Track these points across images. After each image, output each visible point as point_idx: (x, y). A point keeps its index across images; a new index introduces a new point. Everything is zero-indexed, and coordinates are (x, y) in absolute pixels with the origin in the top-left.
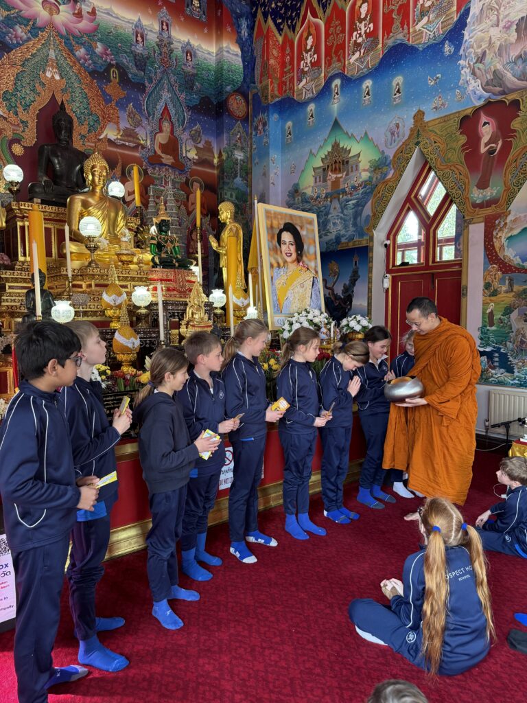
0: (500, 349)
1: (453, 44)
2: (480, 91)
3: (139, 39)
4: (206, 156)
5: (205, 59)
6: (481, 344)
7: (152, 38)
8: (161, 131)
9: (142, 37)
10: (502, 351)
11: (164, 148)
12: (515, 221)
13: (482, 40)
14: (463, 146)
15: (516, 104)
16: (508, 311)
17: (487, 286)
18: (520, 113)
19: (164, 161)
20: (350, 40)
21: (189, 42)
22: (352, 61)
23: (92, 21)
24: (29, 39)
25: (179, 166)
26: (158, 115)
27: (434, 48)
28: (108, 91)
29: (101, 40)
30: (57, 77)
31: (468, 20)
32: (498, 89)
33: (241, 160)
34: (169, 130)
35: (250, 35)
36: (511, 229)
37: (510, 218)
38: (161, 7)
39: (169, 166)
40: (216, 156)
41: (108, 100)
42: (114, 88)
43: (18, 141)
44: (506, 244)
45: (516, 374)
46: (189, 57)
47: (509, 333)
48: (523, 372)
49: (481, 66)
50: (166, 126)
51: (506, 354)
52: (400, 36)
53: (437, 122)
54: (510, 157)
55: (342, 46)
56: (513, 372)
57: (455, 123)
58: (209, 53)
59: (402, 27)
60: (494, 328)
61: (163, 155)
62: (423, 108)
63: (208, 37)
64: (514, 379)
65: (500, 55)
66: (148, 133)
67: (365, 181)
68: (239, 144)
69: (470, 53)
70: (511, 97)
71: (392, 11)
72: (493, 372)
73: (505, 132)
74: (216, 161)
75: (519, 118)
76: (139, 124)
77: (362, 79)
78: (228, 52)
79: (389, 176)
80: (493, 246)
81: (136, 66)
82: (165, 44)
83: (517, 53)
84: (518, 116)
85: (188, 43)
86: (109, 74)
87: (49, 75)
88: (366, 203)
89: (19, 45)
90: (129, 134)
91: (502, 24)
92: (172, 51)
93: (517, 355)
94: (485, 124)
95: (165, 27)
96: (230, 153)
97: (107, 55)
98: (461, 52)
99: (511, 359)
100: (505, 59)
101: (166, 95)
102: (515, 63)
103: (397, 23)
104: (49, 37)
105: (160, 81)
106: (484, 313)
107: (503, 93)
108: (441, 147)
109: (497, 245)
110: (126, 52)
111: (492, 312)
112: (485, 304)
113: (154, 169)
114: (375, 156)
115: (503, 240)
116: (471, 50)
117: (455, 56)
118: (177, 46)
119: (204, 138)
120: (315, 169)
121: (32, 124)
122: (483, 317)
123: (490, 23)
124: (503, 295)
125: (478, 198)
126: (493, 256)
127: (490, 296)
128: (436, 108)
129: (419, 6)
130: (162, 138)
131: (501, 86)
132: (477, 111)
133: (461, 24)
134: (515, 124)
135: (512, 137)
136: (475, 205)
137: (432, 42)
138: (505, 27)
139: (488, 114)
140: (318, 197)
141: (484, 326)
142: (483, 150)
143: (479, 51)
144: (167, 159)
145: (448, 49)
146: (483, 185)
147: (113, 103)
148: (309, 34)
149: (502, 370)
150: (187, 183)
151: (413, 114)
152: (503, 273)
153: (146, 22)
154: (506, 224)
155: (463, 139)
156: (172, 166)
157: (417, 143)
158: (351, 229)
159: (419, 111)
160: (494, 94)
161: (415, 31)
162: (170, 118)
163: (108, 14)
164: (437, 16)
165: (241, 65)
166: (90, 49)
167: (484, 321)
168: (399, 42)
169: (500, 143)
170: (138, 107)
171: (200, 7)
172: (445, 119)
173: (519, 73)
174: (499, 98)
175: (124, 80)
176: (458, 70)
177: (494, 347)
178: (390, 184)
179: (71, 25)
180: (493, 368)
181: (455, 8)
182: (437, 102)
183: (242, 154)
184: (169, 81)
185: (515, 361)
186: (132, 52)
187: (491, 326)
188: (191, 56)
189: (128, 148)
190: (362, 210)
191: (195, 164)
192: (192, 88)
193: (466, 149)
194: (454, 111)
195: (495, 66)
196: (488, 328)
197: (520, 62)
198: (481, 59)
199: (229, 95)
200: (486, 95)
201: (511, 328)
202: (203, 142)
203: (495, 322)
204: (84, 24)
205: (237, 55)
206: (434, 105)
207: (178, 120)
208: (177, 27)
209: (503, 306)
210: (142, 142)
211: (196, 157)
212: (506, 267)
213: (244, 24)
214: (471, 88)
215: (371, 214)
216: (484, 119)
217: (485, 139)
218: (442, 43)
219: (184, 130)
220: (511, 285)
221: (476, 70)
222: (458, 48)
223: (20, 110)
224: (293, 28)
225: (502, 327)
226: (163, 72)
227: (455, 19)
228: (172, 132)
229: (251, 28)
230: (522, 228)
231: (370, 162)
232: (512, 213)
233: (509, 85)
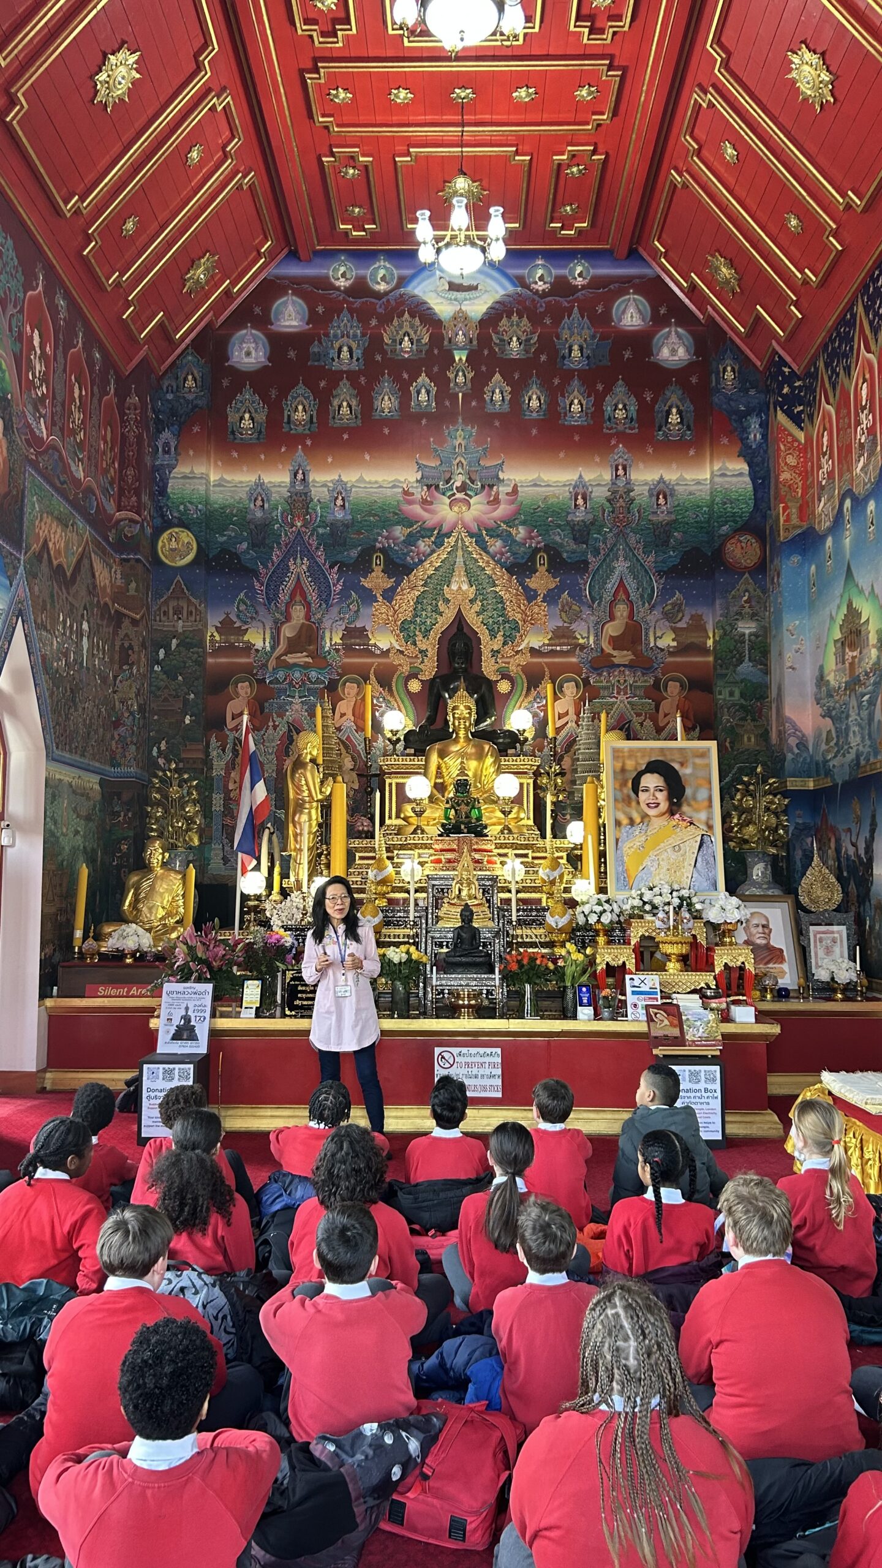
3: (580, 501)
4: (693, 638)
5: (690, 494)
7: (600, 494)
8: (612, 618)
9: (584, 499)
11: (617, 643)
19: (616, 661)
21: (661, 478)
22: (858, 469)
23: (512, 502)
24: (433, 552)
25: (642, 663)
26: (608, 597)
28: (532, 586)
29: (523, 523)
30: (465, 587)
33: (751, 634)
34: (625, 614)
35: (765, 436)
38: (616, 446)
39: (624, 666)
40: (711, 635)
41: (530, 595)
42: (541, 581)
43: (413, 675)
46: (661, 501)
50: (621, 610)
58: (698, 483)
61: (615, 653)
63: (698, 460)
66: (591, 625)
67: (875, 664)
68: (747, 610)
74: (710, 643)
76: (577, 617)
78: (723, 475)
81: (575, 539)
82: (621, 496)
85: (661, 480)
86: (534, 563)
87: (454, 587)
89: (421, 562)
90: (561, 635)
92: (632, 500)
95: (621, 472)
96: (728, 628)
97: (531, 538)
101: (621, 566)
104: (457, 541)
105: (611, 550)
110: (559, 526)
113: (600, 675)
118: (641, 493)
119: (688, 612)
121: (432, 652)
130: (613, 629)
140: (839, 688)
144: (622, 657)
147: (540, 599)
148: (824, 429)
150: (656, 685)
153: (589, 476)
156: (631, 666)
162: (628, 596)
163: (535, 485)
165: (750, 487)
166: (508, 538)
170: (577, 595)
171: (681, 422)
175: (557, 565)
179: (485, 518)
183: (753, 625)
184: (627, 545)
186: (568, 523)
188: (665, 497)
189: (562, 653)
190: (874, 712)
191: (671, 654)
192: (666, 543)
199: (727, 537)
202: (686, 619)
204: (503, 510)
205: (741, 474)
207: (642, 596)
208: (641, 465)
210: (581, 641)
211: (675, 644)
213: (754, 424)
219: (652, 608)
223: (419, 638)
224: (811, 420)
226: (617, 535)
228: (631, 615)
229: (764, 425)
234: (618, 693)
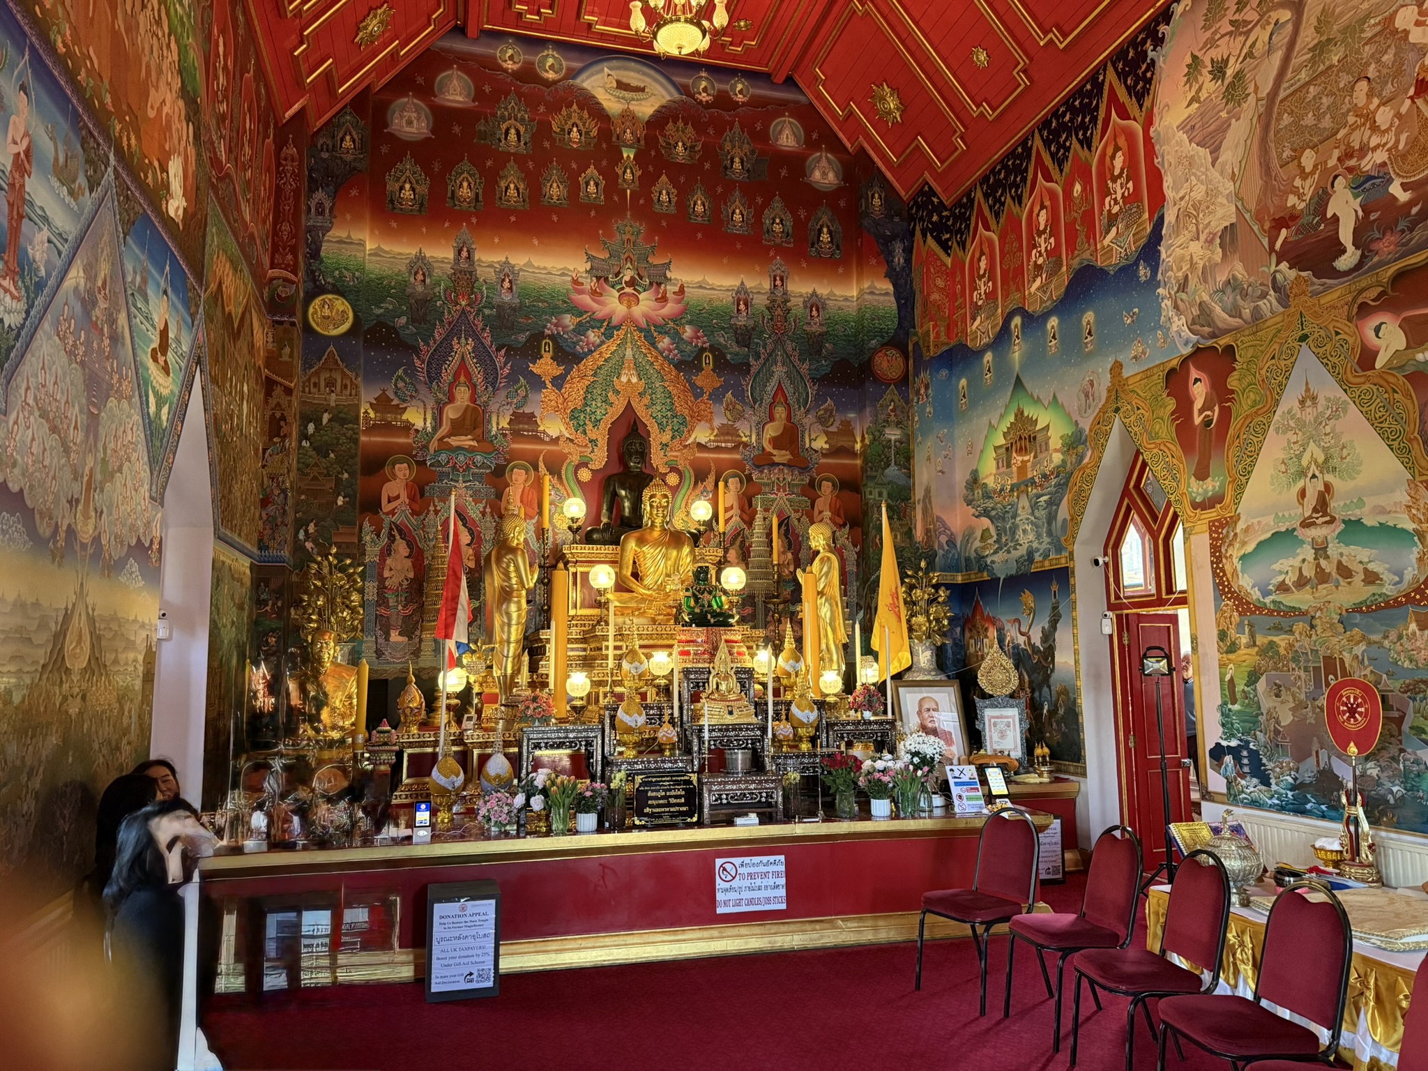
0: (1248, 742)
1: (1150, 265)
2: (1186, 333)
3: (742, 307)
4: (843, 442)
5: (840, 308)
6: (1225, 733)
7: (760, 301)
8: (772, 419)
9: (746, 304)
10: (1251, 746)
11: (777, 442)
12: (1246, 530)
13: (1182, 258)
14: (1172, 414)
15: (1230, 350)
16: (1253, 678)
17: (1222, 635)
18: (1236, 366)
19: (776, 459)
20: (1029, 261)
21: (814, 291)
22: (1033, 289)
23: (679, 302)
24: (603, 343)
25: (800, 463)
26: (768, 399)
27: (1127, 271)
28: (699, 383)
29: (690, 323)
30: (634, 380)
31: (1164, 232)
32: (1207, 329)
33: (896, 441)
34: (784, 416)
35: (908, 261)
36: (1244, 543)
37: (1241, 526)
38: (774, 257)
39: (784, 464)
40: (859, 440)
41: (697, 392)
42: (707, 379)
43: (585, 465)
44: (1239, 568)
45: (1274, 787)
46: (814, 313)
47: (1257, 715)
48: (1282, 785)
49: (1184, 296)
50: (780, 412)
51: (1257, 752)
52: (1087, 255)
53: (1139, 377)
54: (1231, 431)
55: (1020, 271)
56: (1268, 785)
57: (1159, 378)
58: (846, 299)
59: (1088, 242)
60: (1237, 707)
61: (775, 452)
62: (1121, 358)
63: (846, 277)
64: (1272, 797)
65: (1206, 281)
66: (753, 425)
67: (1058, 467)
68: (893, 418)
69: (1169, 278)
70: (1224, 341)
71: (1075, 219)
72: (1243, 782)
73: (1221, 394)
74: (858, 446)
75: (1235, 373)
76: (740, 416)
77: (1046, 316)
78: (872, 293)
79: (1086, 460)
80: (1223, 570)
81: (737, 342)
82: (779, 304)
83: (1224, 279)
84: (1234, 369)
85: (814, 294)
86: (700, 362)
87: (624, 379)
88: (1061, 500)
89: (591, 352)
90: (727, 431)
91: (1203, 237)
92: (789, 310)
93: (1272, 755)
94: (1196, 380)
95: (778, 282)
96: (877, 434)
97: (698, 338)
98: (1159, 277)
99: (1264, 761)
100: (1212, 288)
101: (779, 371)
102: (1223, 291)
103: (1081, 237)
104: (626, 334)
105: (770, 355)
106: (1222, 680)
107: (1213, 336)
108: (1146, 415)
109: (1228, 568)
110: (723, 328)
111: (1232, 680)
112: (1222, 665)
113: (762, 472)
114: (1069, 431)
115: (1235, 561)
116: (1170, 273)
117: (1153, 283)
118: (796, 303)
119: (839, 418)
120: (996, 448)
121: (603, 442)
122: (1222, 689)
123: (1189, 236)
124: (1243, 651)
125: (1198, 494)
126: (1224, 586)
127: (1227, 652)
128: (1135, 357)
129: (1105, 213)
130: (771, 431)
131: (1209, 326)
132: (1185, 361)
133: (1156, 238)
134: (1233, 382)
135: (1229, 400)
136: (1195, 506)
137: (1124, 262)
138: (1206, 241)
139: (1198, 368)
140: (1002, 490)
141: (1225, 703)
142: (1197, 420)
143: (1180, 274)
144: (781, 456)
145: (1143, 272)
146: (1202, 475)
147: (705, 397)
148: (982, 253)
149: (1255, 781)
150: (812, 484)
151: (1109, 366)
152: (1240, 614)
153: (750, 284)
154: (1236, 534)
155: (1171, 404)
156: (789, 465)
157: (1117, 410)
158: (1046, 539)
159: (1116, 362)
160: (1203, 337)
161: (1103, 248)
162: (786, 400)
163: (700, 287)
164: (1127, 227)
165: (895, 306)
166: (676, 337)
167: (1223, 695)
168: (1086, 263)
169: (1217, 408)
170: (739, 395)
171: (831, 242)
172: (1147, 374)
173: (1229, 306)
174: (1209, 343)
175: (721, 364)
176: (1157, 300)
177: (1241, 740)
178: (1088, 471)
179: (653, 314)
180: (1243, 776)
181: (1146, 215)
182: (1136, 349)
183: (898, 432)
184: (785, 352)
185: (1270, 765)
186: (731, 326)
187: (1233, 704)
188: (818, 310)
189: (726, 450)
190: (1057, 511)
191: (824, 455)
192: (819, 352)
193: (1177, 419)
194: (1157, 362)
195: (1200, 297)
196: (1230, 706)
197: (1229, 291)
198: (1183, 286)
199: (875, 351)
200: (1194, 338)
201: (1259, 708)
202: (837, 424)
203: (1238, 696)
204: (670, 308)
205: (887, 294)
206: (1133, 353)
207: (798, 401)
208: (796, 278)
209: (1245, 670)
210: (744, 439)
211: (827, 446)
212: (1243, 605)
213: (898, 248)
214: (1174, 328)
215: (1069, 518)
216: (1194, 373)
217: (1198, 404)
218: (1136, 263)
219: (807, 412)
220: (1252, 636)
221: (1179, 302)
222: (1155, 271)
223: (589, 426)
224: (962, 245)
225: (1248, 705)
226: (776, 342)
227: (1149, 230)
228: (789, 418)
229: (908, 251)
230: (1256, 542)
231: (1061, 437)
232: (1243, 518)
233: (1220, 325)
234: (778, 490)
